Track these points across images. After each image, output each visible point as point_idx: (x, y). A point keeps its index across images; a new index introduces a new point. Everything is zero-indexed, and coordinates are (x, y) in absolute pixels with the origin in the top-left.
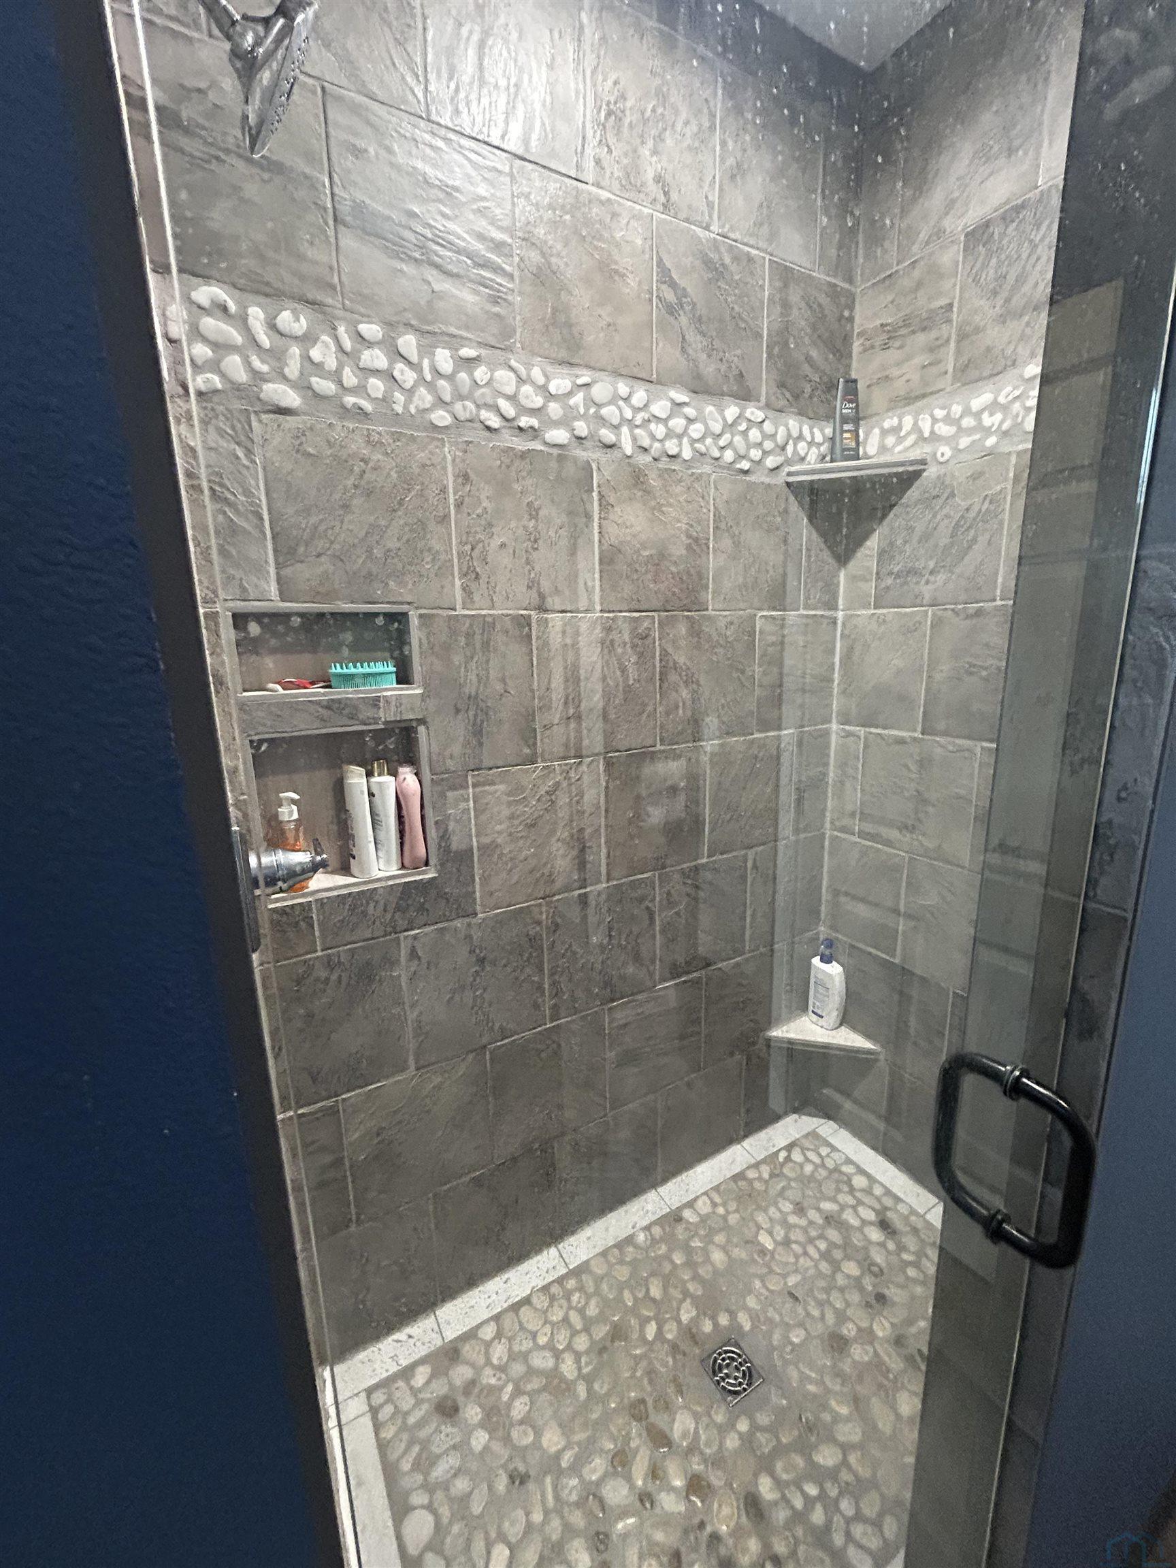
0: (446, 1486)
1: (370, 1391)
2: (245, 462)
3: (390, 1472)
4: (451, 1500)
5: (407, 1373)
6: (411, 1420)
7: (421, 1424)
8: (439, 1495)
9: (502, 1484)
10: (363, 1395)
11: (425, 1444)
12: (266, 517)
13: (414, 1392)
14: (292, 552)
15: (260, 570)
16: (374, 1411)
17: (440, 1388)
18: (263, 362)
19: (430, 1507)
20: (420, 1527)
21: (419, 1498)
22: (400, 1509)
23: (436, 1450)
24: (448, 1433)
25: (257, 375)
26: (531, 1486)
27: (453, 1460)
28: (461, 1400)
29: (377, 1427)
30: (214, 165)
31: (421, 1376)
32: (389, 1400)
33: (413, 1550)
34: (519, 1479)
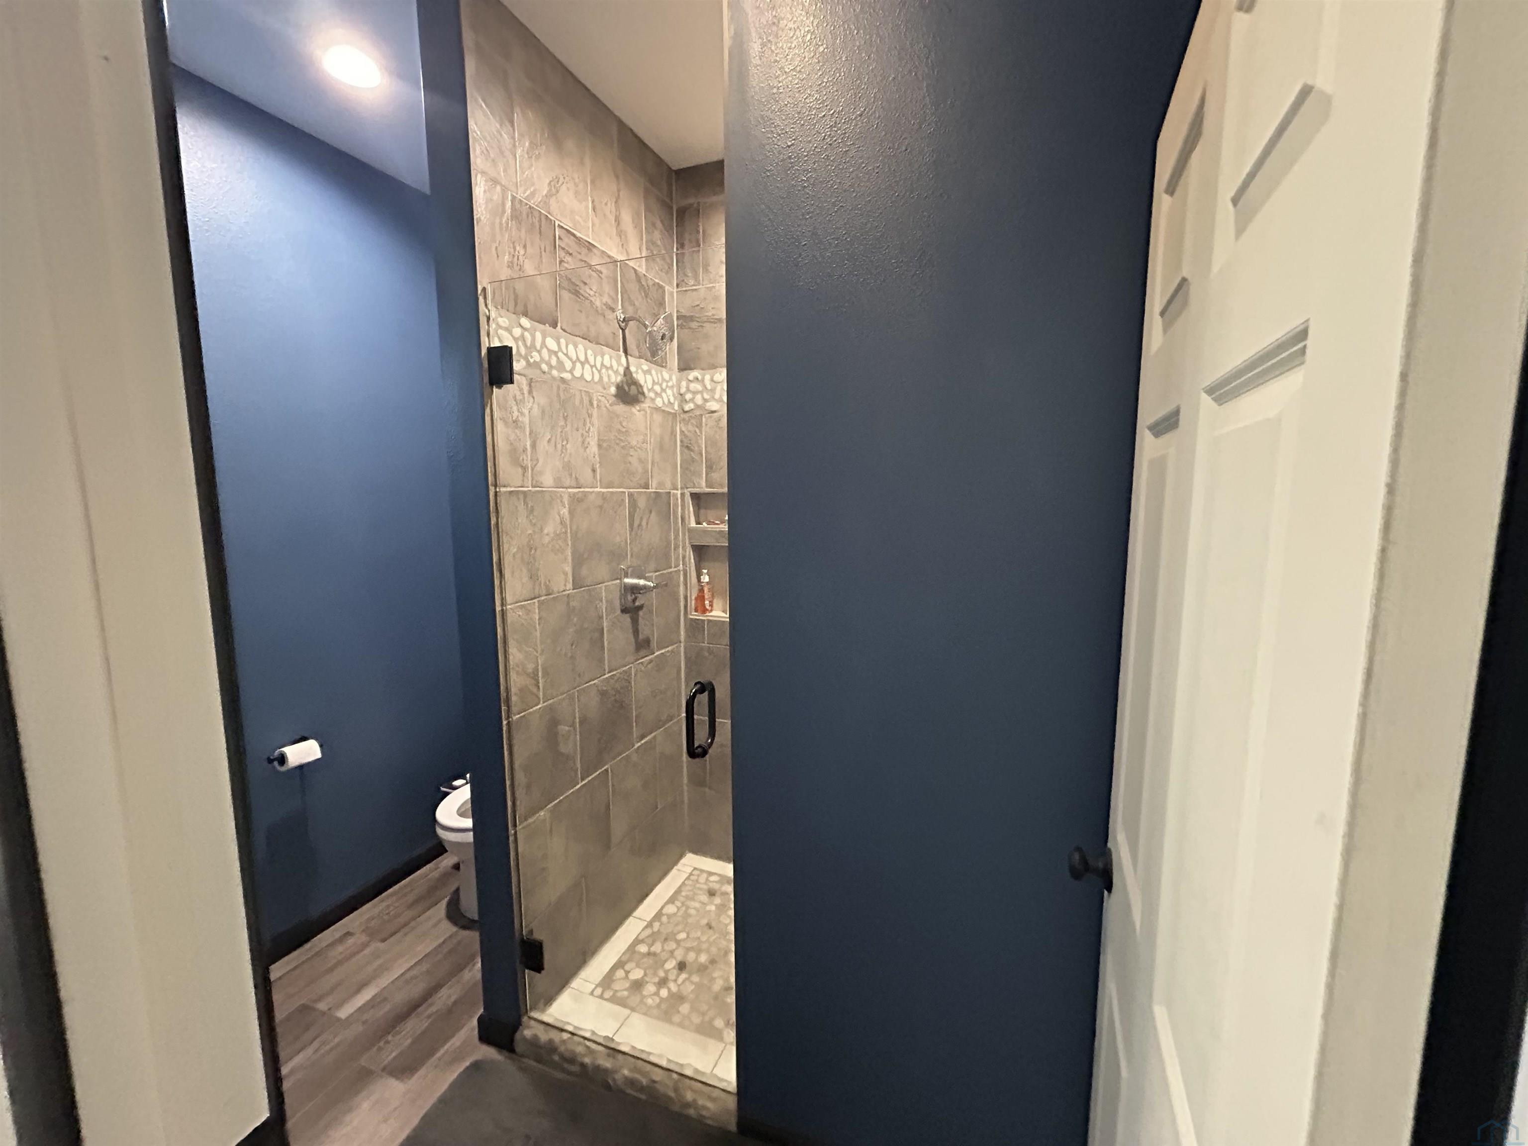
0: (688, 908)
1: (695, 869)
2: (699, 434)
3: (678, 892)
4: (686, 911)
5: (711, 874)
6: (698, 885)
7: (700, 889)
8: (684, 908)
9: (704, 922)
10: (692, 869)
11: (695, 894)
12: (704, 455)
13: (707, 879)
14: (711, 468)
15: (700, 476)
16: (691, 874)
17: (716, 886)
18: (708, 395)
19: (678, 909)
20: (671, 909)
21: (678, 904)
22: (671, 900)
23: (696, 898)
24: (704, 898)
25: (706, 401)
26: (711, 932)
27: (697, 905)
28: (718, 894)
29: (688, 878)
30: (700, 329)
31: (713, 878)
32: (698, 876)
33: (664, 911)
34: (709, 926)
